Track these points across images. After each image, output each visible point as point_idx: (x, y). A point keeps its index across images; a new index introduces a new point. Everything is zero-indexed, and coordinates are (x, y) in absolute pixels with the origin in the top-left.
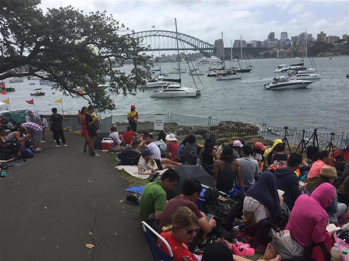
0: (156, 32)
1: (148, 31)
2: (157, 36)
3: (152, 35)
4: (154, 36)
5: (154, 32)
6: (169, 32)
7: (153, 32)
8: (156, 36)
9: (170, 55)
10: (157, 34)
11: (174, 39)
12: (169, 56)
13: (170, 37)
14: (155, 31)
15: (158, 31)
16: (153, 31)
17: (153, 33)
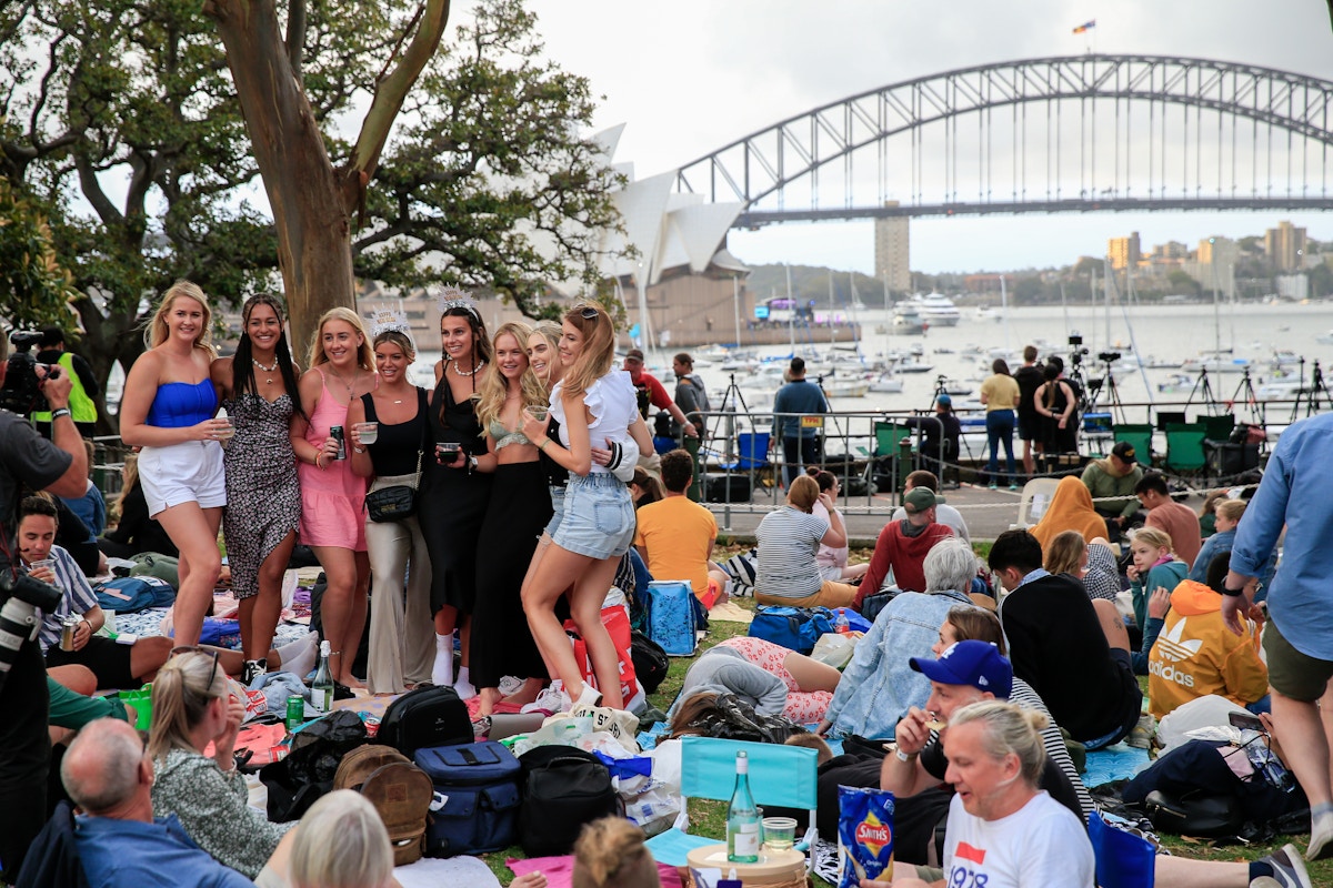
0: (1102, 67)
1: (1038, 62)
2: (1107, 95)
3: (1065, 88)
4: (1082, 95)
5: (1089, 65)
6: (1211, 64)
7: (1077, 67)
8: (1100, 102)
9: (1181, 240)
10: (1109, 86)
11: (1250, 122)
12: (1176, 250)
13: (1210, 104)
14: (1091, 58)
15: (1118, 61)
16: (1073, 59)
17: (1074, 77)
